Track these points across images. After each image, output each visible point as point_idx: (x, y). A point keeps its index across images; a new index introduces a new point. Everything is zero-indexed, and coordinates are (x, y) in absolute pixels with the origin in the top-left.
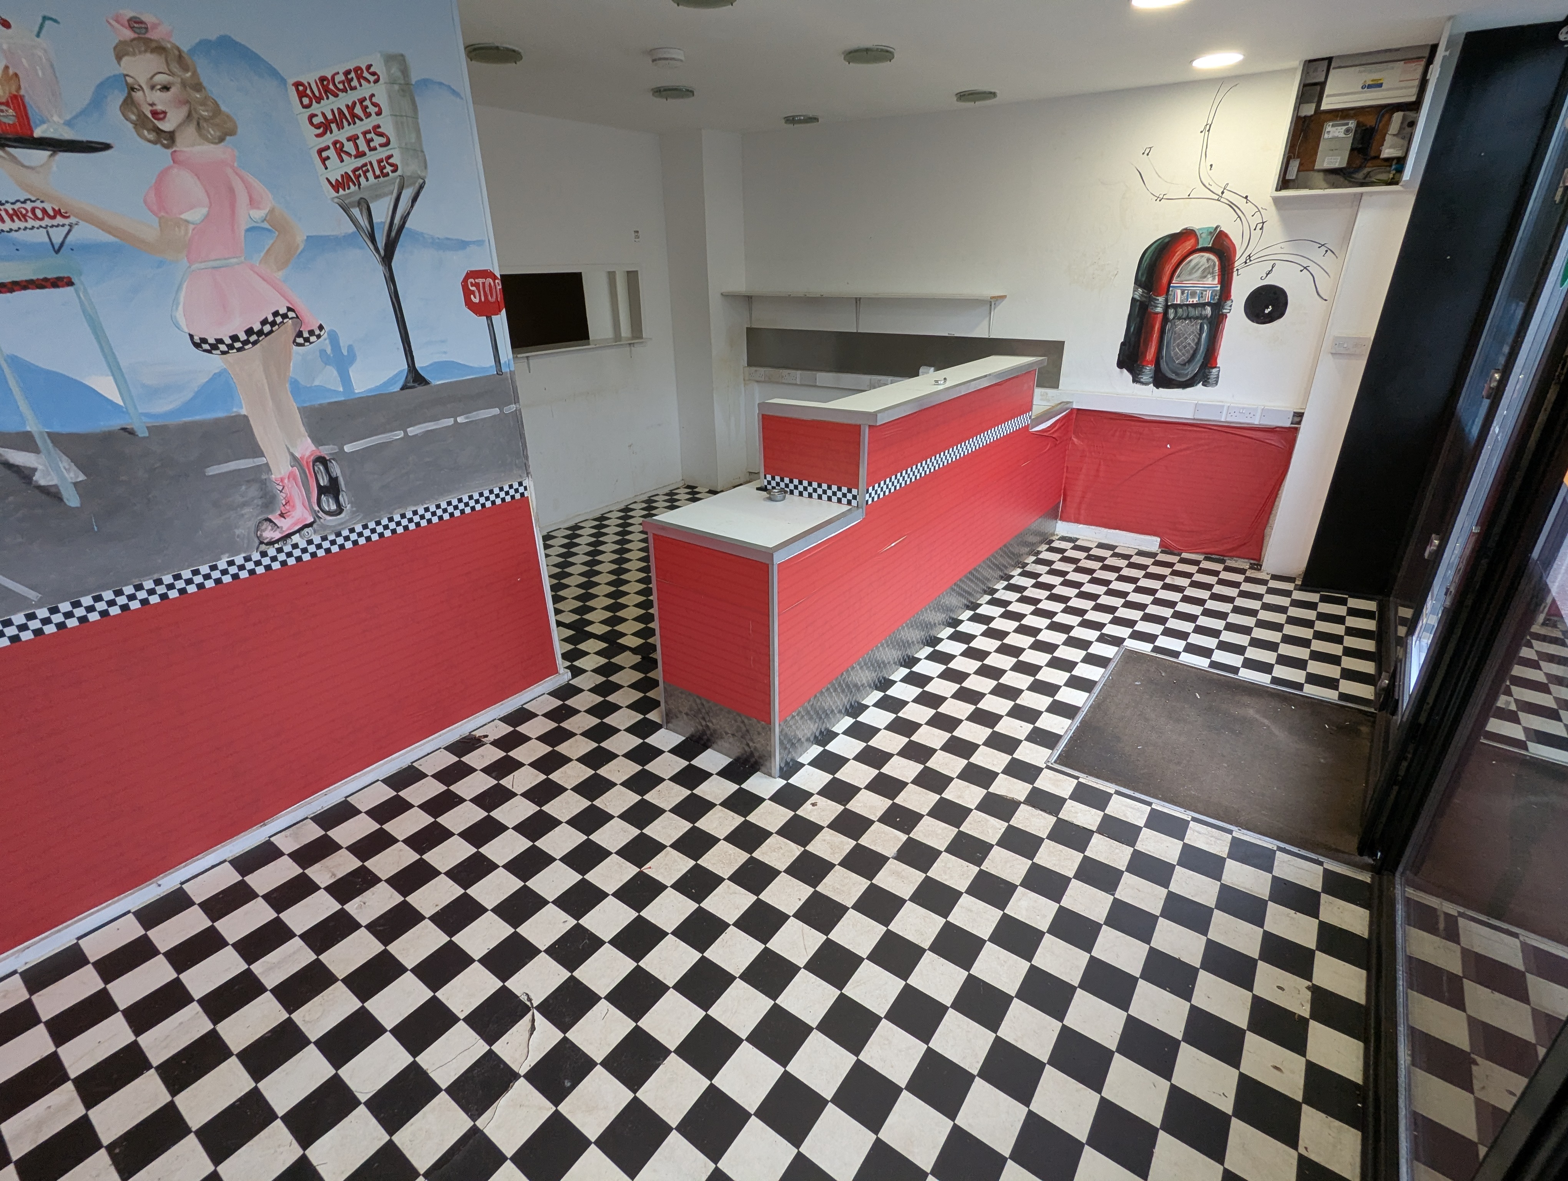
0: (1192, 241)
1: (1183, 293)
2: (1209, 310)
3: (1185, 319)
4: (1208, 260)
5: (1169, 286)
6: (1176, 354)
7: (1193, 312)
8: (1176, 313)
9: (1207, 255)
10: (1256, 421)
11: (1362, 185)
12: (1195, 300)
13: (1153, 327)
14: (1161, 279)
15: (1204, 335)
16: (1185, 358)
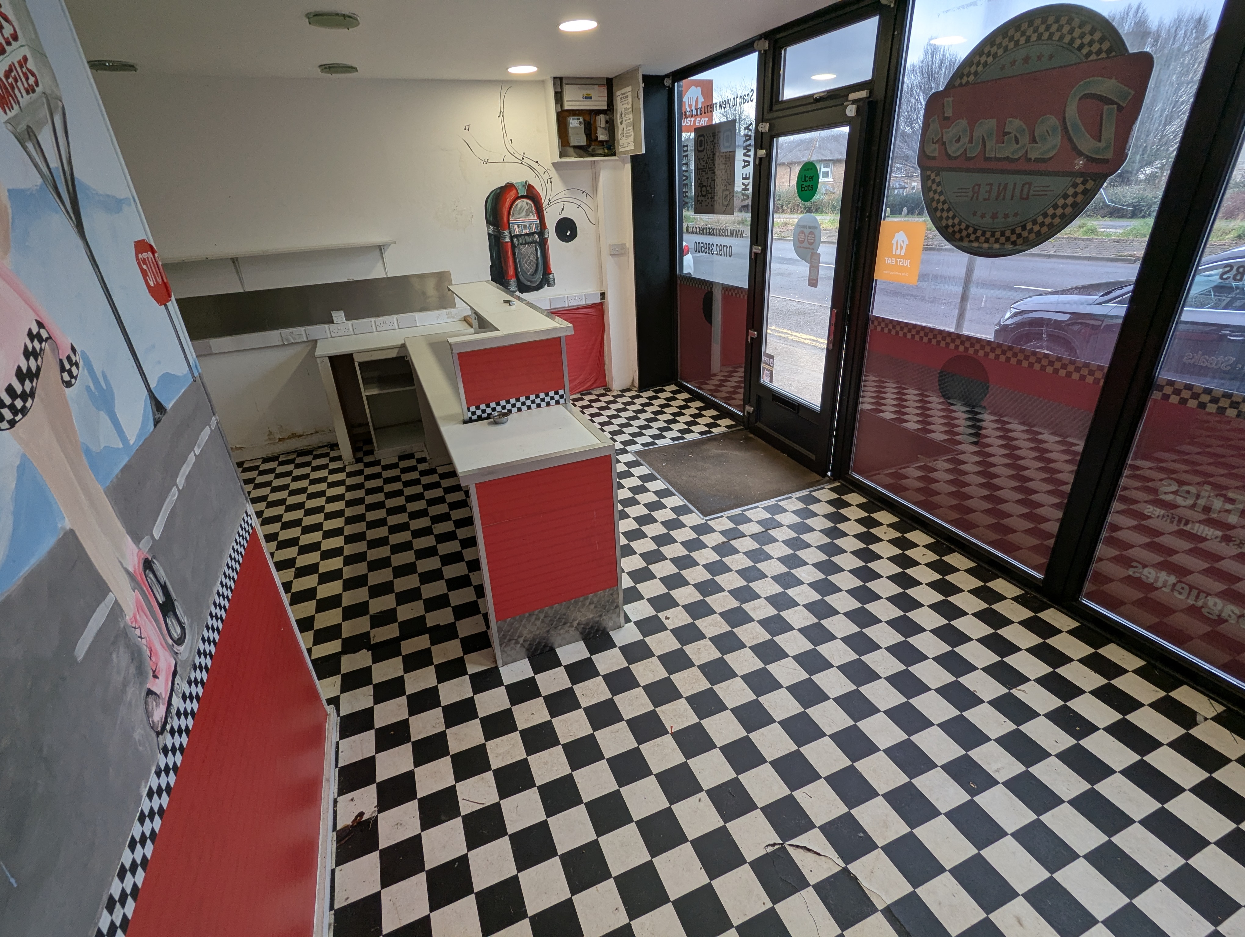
0: (514, 191)
1: (518, 227)
2: (537, 237)
3: (525, 244)
4: (527, 203)
5: (509, 223)
6: (526, 268)
7: (529, 239)
8: (518, 241)
9: (526, 200)
10: (583, 303)
11: (593, 156)
12: (527, 231)
13: (507, 252)
14: (502, 219)
15: (539, 253)
16: (533, 270)
